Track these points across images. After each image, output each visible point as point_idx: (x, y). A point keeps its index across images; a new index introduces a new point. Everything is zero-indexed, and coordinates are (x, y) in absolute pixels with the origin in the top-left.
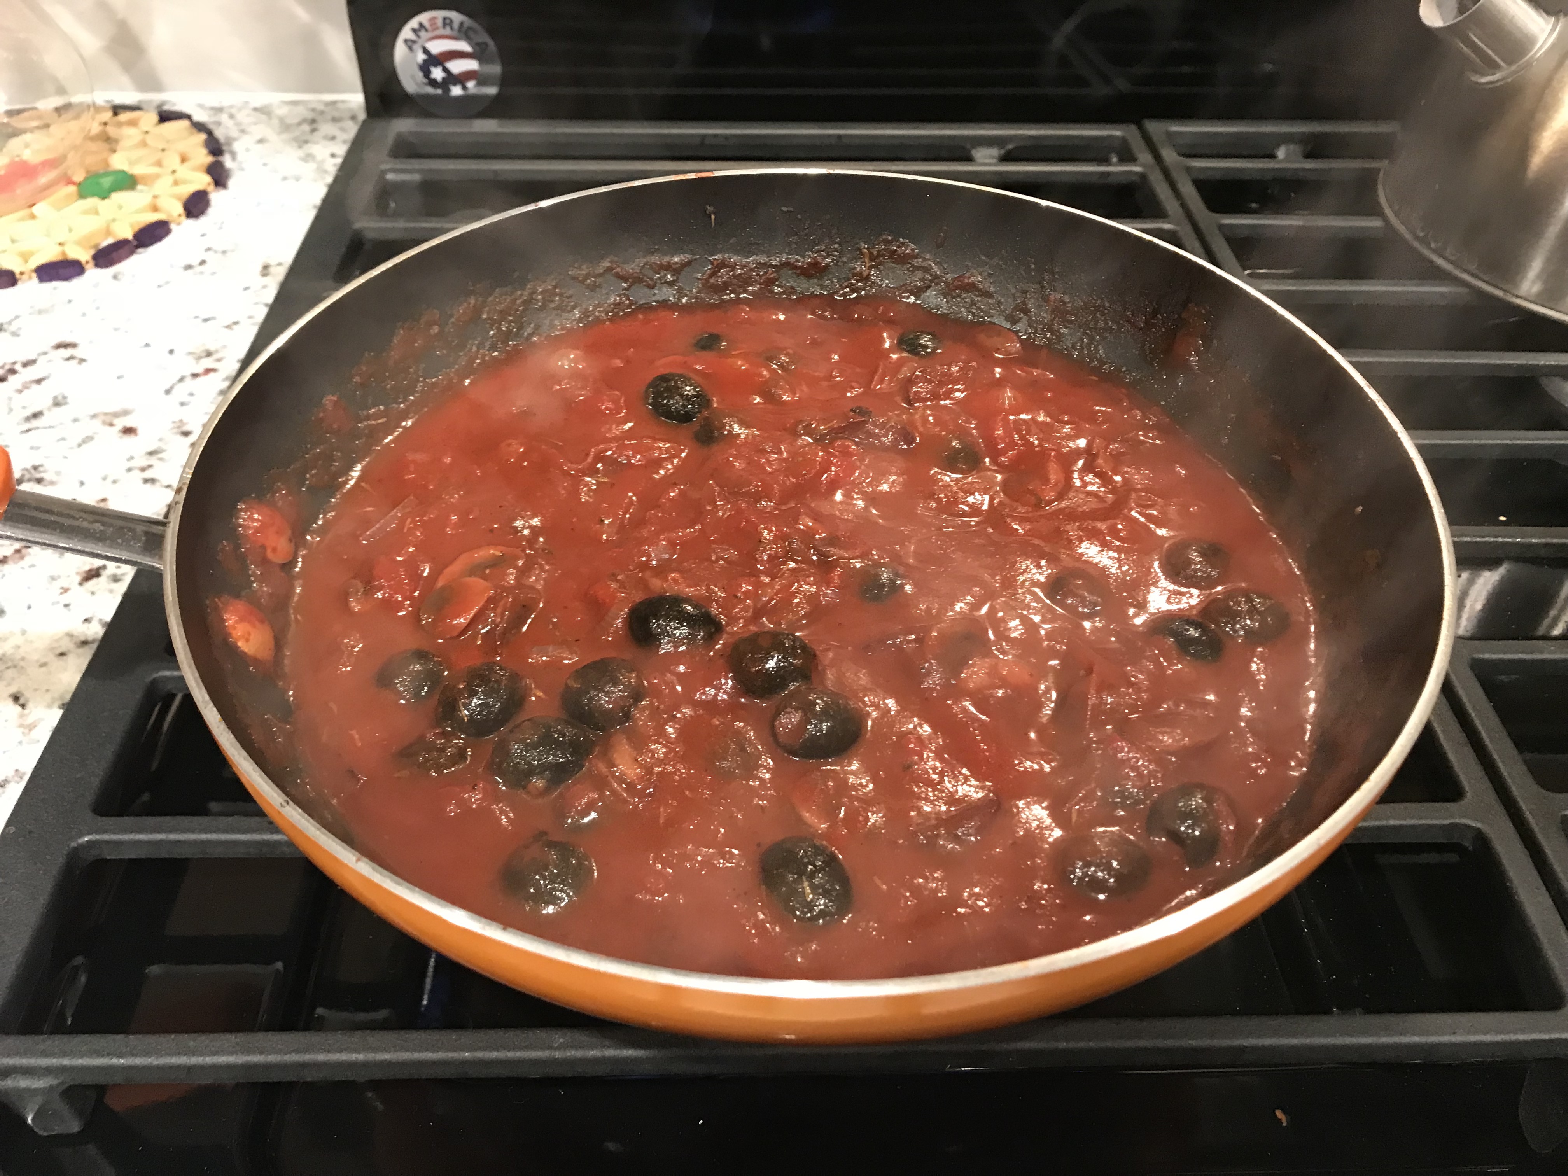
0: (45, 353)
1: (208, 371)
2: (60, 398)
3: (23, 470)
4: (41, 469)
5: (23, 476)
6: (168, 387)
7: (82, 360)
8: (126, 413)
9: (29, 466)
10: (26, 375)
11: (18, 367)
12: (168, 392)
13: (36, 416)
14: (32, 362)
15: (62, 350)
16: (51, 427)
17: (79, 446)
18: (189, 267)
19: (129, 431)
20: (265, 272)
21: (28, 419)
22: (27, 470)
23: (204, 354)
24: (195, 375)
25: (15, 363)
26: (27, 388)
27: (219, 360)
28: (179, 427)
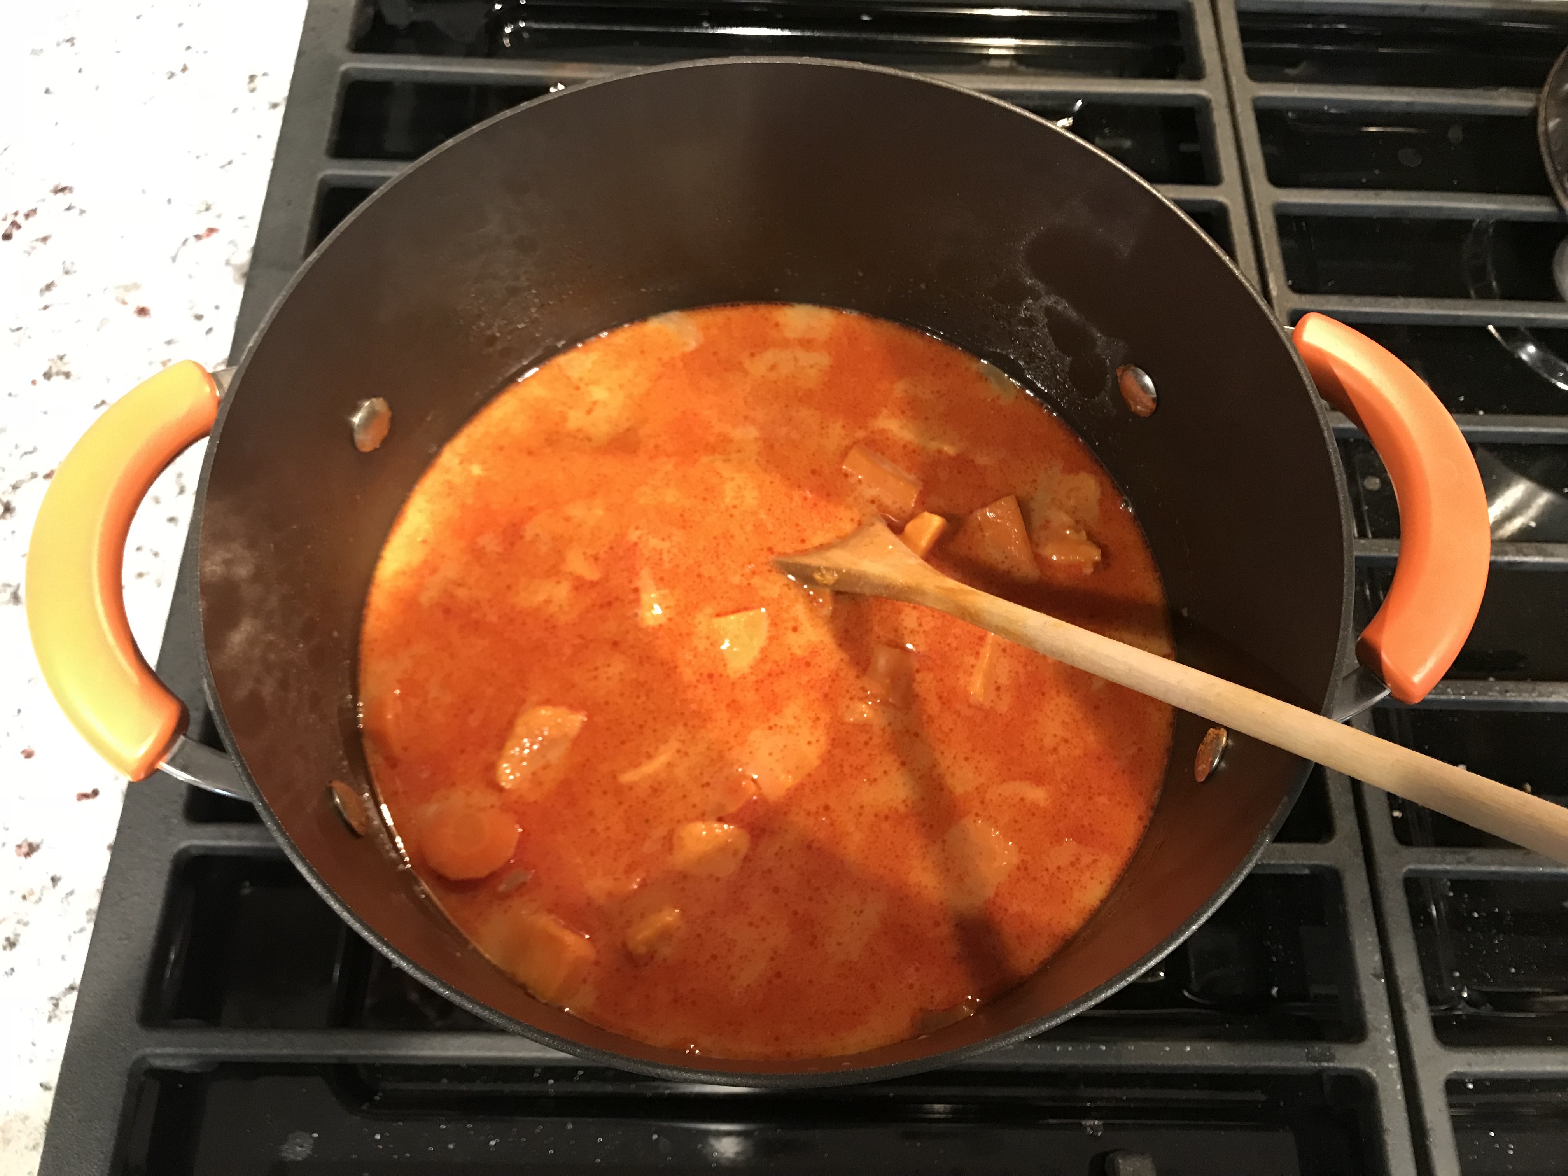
0: (44, 200)
1: (211, 231)
2: (68, 266)
3: (49, 360)
4: (65, 360)
5: (50, 368)
6: (173, 254)
7: (82, 212)
8: (136, 286)
9: (55, 357)
10: (29, 230)
11: (20, 219)
12: (174, 259)
13: (49, 287)
14: (34, 211)
15: (60, 195)
16: (66, 303)
17: (98, 330)
18: (172, 75)
19: (142, 311)
20: (252, 86)
21: (42, 292)
22: (53, 360)
23: (204, 207)
24: (198, 237)
25: (16, 214)
26: (34, 248)
27: (219, 216)
28: (191, 308)
